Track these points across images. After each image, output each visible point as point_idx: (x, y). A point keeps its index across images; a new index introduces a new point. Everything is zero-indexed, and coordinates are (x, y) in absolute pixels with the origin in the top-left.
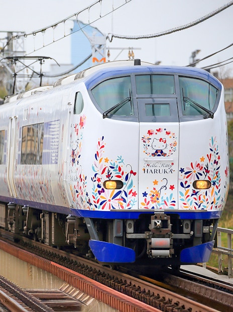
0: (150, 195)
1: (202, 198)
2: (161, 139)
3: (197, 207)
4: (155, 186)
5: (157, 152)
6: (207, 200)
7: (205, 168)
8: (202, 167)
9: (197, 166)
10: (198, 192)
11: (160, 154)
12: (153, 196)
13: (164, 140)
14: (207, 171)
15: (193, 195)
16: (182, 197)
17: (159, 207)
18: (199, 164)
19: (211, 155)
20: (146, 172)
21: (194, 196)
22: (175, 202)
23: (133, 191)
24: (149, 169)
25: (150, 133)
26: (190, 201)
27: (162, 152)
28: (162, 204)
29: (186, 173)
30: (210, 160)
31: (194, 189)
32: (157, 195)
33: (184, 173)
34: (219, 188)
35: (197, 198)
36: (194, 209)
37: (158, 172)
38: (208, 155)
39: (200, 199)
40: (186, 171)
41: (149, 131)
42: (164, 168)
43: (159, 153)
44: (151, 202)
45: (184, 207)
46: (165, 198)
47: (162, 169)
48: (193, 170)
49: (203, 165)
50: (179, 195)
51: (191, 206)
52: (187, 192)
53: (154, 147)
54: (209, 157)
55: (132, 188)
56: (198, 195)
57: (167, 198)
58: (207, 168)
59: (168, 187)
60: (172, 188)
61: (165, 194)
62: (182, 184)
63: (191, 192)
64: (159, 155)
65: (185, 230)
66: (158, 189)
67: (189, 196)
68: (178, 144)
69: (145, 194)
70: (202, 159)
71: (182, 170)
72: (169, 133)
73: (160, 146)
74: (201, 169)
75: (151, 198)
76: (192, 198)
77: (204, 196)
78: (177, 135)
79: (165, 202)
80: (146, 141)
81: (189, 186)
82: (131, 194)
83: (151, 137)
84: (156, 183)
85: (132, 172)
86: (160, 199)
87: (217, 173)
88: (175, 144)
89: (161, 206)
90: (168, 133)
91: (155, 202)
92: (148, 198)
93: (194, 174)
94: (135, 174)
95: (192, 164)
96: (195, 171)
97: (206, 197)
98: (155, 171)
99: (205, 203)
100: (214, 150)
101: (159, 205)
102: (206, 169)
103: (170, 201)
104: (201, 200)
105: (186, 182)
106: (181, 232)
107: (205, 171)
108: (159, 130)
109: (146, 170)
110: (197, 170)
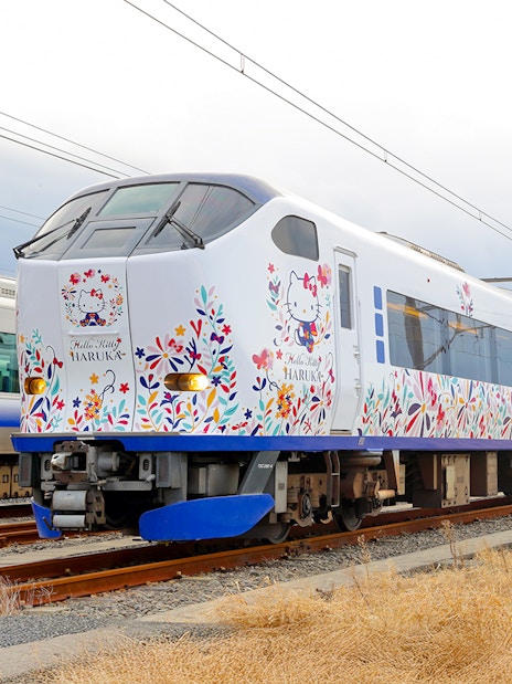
0: (85, 403)
1: (183, 408)
2: (93, 291)
3: (170, 427)
4: (94, 387)
5: (88, 317)
6: (195, 413)
7: (187, 349)
8: (181, 347)
9: (170, 345)
10: (175, 397)
11: (94, 320)
12: (90, 405)
13: (99, 292)
14: (195, 356)
15: (164, 402)
16: (142, 407)
17: (97, 427)
18: (173, 341)
19: (200, 322)
20: (76, 359)
21: (168, 405)
22: (128, 416)
23: (59, 400)
24: (80, 351)
25: (74, 280)
26: (157, 415)
27: (97, 317)
28: (103, 421)
29: (148, 359)
30: (198, 333)
31: (168, 391)
32: (97, 404)
33: (144, 358)
34: (232, 391)
35: (173, 409)
36: (162, 430)
37: (95, 357)
38: (192, 323)
39: (178, 410)
40: (148, 353)
41: (72, 277)
42: (105, 350)
43: (92, 319)
44: (84, 419)
45: (144, 427)
46: (109, 410)
47: (101, 351)
48: (162, 353)
49: (182, 341)
50: (138, 403)
51: (157, 426)
52: (153, 396)
53: (82, 307)
54: (198, 326)
55: (59, 393)
56: (176, 402)
57: (114, 409)
58: (194, 348)
59: (117, 387)
60: (124, 388)
61: (111, 401)
62: (142, 381)
63: (160, 397)
64: (93, 324)
65: (142, 474)
66: (99, 392)
67: (156, 404)
68: (125, 300)
69: (77, 403)
70: (180, 331)
71: (140, 353)
72: (107, 279)
73: (92, 305)
74: (179, 351)
75: (87, 409)
76: (161, 409)
77: (189, 405)
78: (122, 283)
79: (110, 417)
80: (69, 295)
81: (157, 385)
82: (56, 405)
83: (76, 287)
84: (94, 379)
85: (55, 361)
86: (101, 411)
87: (222, 360)
88: (120, 301)
89: (102, 425)
90: (105, 279)
91: (92, 416)
92: (81, 410)
93: (164, 361)
94: (60, 365)
95: (158, 339)
96: (166, 356)
97: (194, 408)
98: (91, 357)
99: (189, 420)
100: (209, 313)
101: (98, 424)
102: (192, 350)
103: (118, 415)
104: (181, 412)
105: (151, 377)
106: (135, 477)
107: (188, 355)
108: (89, 274)
109: (75, 355)
110: (172, 353)
